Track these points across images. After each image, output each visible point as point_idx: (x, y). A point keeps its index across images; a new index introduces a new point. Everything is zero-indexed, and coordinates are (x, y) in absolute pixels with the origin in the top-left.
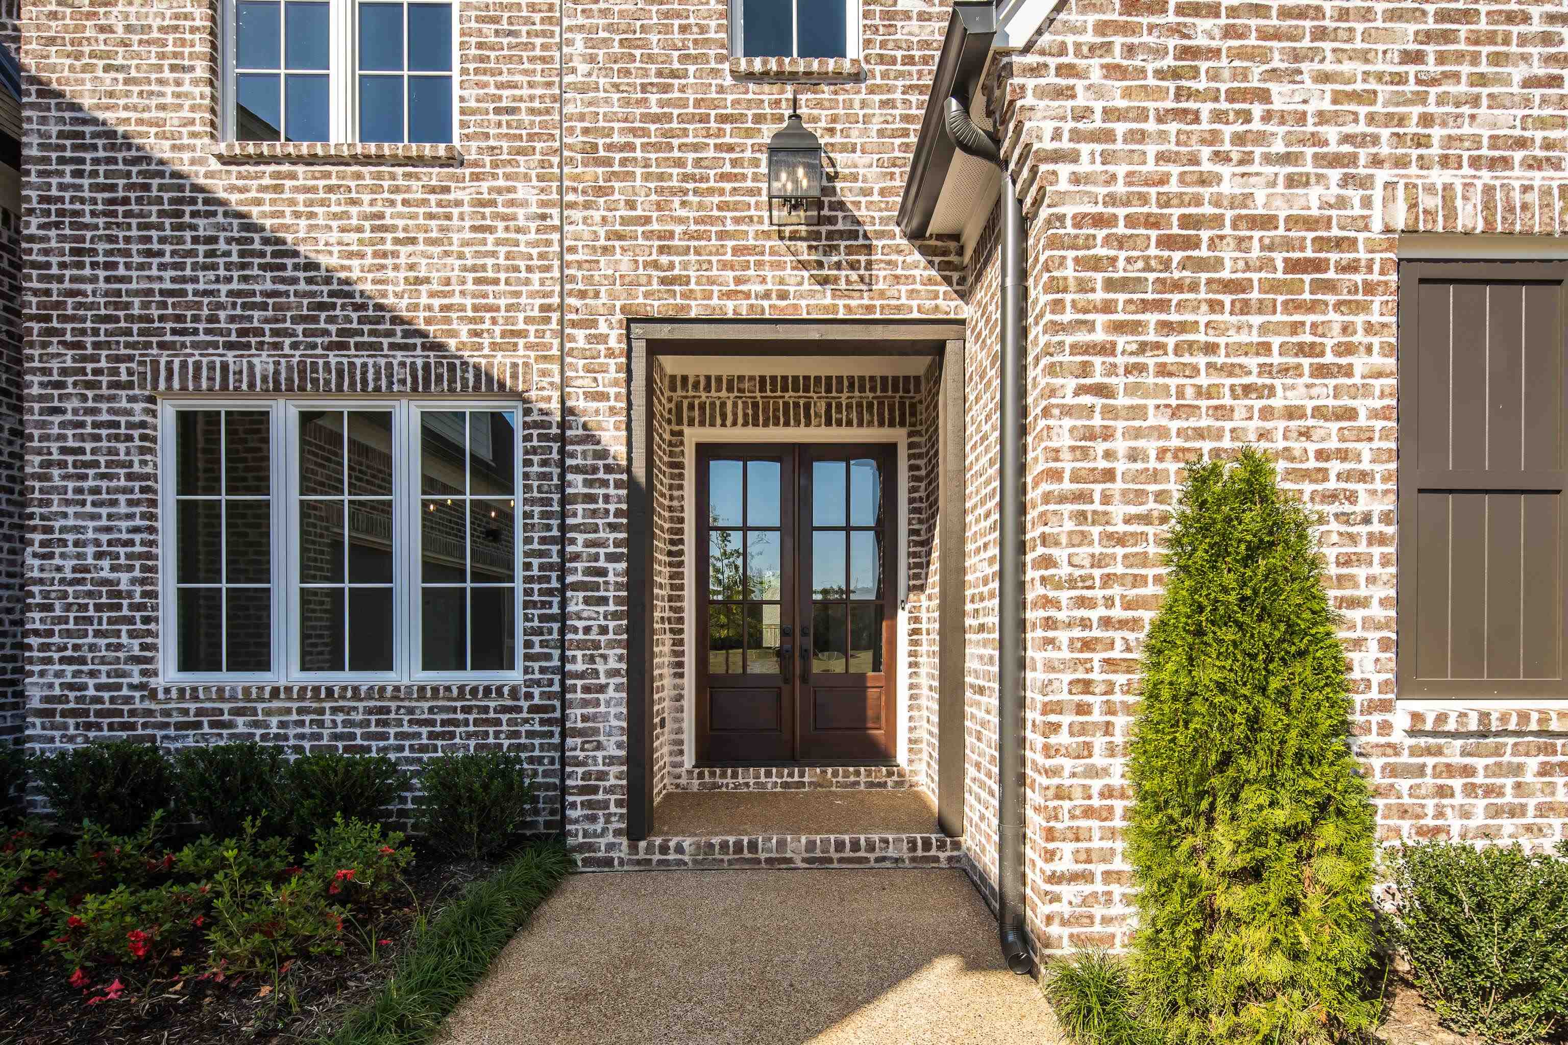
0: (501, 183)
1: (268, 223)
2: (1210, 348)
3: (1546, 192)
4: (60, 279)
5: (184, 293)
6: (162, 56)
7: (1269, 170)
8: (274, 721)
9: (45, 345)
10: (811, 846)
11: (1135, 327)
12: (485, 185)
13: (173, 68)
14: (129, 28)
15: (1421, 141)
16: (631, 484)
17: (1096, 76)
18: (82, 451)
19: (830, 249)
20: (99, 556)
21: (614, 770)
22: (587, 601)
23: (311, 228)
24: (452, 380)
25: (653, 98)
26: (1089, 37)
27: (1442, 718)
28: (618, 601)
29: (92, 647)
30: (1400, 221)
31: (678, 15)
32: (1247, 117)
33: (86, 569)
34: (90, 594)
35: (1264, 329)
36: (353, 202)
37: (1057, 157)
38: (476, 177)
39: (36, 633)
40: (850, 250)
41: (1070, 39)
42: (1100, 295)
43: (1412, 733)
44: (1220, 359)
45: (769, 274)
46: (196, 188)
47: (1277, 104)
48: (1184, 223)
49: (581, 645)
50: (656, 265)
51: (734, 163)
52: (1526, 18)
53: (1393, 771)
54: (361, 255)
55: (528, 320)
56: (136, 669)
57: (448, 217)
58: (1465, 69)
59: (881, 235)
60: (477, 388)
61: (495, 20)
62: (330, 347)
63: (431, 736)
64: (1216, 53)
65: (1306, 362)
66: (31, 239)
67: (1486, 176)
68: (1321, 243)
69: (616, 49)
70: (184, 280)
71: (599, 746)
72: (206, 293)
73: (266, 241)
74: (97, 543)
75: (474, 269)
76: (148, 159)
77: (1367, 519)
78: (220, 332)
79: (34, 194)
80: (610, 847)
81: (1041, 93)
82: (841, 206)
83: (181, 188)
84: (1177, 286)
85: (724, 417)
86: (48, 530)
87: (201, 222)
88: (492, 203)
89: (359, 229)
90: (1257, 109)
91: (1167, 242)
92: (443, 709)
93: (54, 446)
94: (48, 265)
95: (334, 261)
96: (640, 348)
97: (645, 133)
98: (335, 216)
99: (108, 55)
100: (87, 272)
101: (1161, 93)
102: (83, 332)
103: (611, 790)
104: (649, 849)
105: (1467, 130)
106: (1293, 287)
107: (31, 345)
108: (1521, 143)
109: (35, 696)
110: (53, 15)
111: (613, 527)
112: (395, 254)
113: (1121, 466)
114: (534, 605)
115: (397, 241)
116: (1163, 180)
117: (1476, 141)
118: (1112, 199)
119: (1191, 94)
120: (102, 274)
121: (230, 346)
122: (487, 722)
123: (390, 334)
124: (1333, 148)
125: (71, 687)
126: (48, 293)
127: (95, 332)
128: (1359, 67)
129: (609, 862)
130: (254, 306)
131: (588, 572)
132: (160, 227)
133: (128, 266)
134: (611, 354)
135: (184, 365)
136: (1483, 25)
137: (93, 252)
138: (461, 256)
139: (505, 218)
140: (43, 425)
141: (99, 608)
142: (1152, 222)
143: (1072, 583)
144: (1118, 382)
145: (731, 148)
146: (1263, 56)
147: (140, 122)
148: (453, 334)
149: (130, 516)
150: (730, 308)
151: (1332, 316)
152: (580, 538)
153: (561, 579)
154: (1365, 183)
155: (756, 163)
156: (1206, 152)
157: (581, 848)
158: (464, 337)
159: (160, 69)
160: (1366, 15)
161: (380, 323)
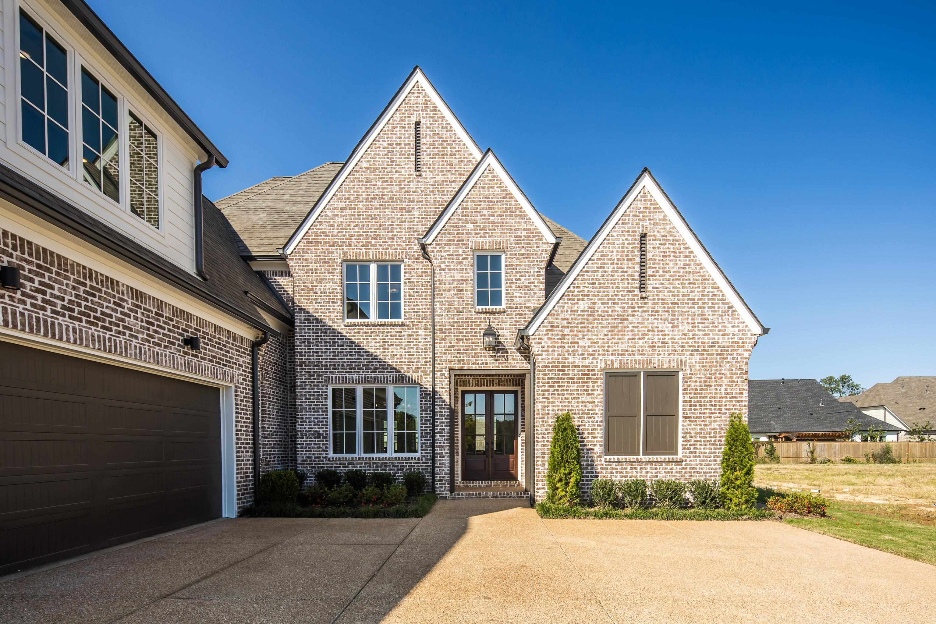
0: (415, 330)
1: (356, 341)
2: (567, 390)
3: (631, 360)
4: (305, 356)
5: (335, 359)
6: (330, 299)
7: (578, 357)
8: (359, 466)
9: (301, 372)
10: (493, 494)
11: (553, 386)
12: (411, 331)
13: (332, 302)
14: (321, 293)
15: (608, 351)
16: (450, 408)
17: (546, 340)
18: (310, 399)
19: (498, 353)
20: (315, 425)
21: (447, 476)
22: (440, 436)
23: (367, 342)
24: (403, 380)
25: (456, 317)
26: (545, 333)
27: (610, 459)
28: (448, 436)
29: (313, 448)
30: (603, 365)
31: (461, 298)
32: (574, 347)
33: (312, 428)
34: (313, 434)
35: (578, 386)
36: (378, 336)
37: (538, 355)
38: (408, 329)
39: (299, 444)
40: (502, 353)
41: (541, 333)
42: (546, 381)
43: (606, 462)
44: (569, 392)
45: (483, 358)
46: (338, 333)
47: (580, 344)
48: (562, 367)
49: (439, 446)
50: (456, 357)
51: (475, 333)
52: (628, 327)
53: (602, 469)
54: (380, 349)
55: (421, 365)
56: (324, 453)
57: (401, 339)
58: (616, 337)
59: (510, 349)
60: (409, 382)
61: (413, 289)
62: (372, 372)
63: (398, 470)
64: (569, 335)
65: (585, 393)
66: (298, 346)
67: (620, 357)
68: (588, 370)
69: (447, 306)
70: (335, 356)
71: (443, 470)
72: (341, 359)
73: (356, 346)
74: (314, 422)
75: (408, 352)
76: (326, 326)
77: (597, 422)
78: (345, 369)
79: (298, 335)
80: (446, 494)
81: (535, 343)
82: (500, 342)
83: (335, 333)
84: (561, 379)
85: (469, 384)
86: (302, 418)
87: (340, 341)
88: (412, 335)
89: (379, 343)
90: (576, 345)
91: (559, 371)
92: (400, 463)
93: (303, 397)
94: (302, 352)
95: (373, 351)
96: (452, 376)
97: (454, 326)
98: (373, 339)
99: (316, 299)
100: (311, 354)
101: (558, 343)
102: (310, 369)
103: (446, 481)
104: (455, 494)
105: (617, 348)
106: (583, 379)
107: (298, 372)
108: (627, 351)
109: (299, 460)
110: (302, 290)
111: (446, 419)
112: (388, 349)
113: (550, 412)
114: (423, 437)
115: (388, 345)
116: (558, 359)
117: (618, 351)
118: (549, 363)
119: (564, 343)
120: (315, 354)
121: (347, 372)
122: (412, 466)
123: (387, 369)
124: (591, 352)
125: (308, 457)
126: (302, 359)
127: (314, 369)
128: (596, 337)
129: (446, 497)
130: (353, 362)
131: (441, 429)
132: (330, 343)
133: (322, 352)
134: (446, 378)
135: (336, 377)
136: (620, 329)
137: (313, 349)
138: (405, 349)
139: (416, 339)
140: (301, 392)
141: (315, 438)
142: (556, 367)
143: (541, 434)
144: (550, 397)
145: (474, 329)
146: (577, 335)
147: (324, 316)
148: (403, 368)
149: (322, 415)
150: (474, 367)
151: (590, 384)
152: (439, 421)
154: (597, 359)
155: (480, 332)
156: (566, 354)
157: (439, 494)
158: (405, 369)
159: (329, 302)
160: (597, 327)
161: (384, 366)
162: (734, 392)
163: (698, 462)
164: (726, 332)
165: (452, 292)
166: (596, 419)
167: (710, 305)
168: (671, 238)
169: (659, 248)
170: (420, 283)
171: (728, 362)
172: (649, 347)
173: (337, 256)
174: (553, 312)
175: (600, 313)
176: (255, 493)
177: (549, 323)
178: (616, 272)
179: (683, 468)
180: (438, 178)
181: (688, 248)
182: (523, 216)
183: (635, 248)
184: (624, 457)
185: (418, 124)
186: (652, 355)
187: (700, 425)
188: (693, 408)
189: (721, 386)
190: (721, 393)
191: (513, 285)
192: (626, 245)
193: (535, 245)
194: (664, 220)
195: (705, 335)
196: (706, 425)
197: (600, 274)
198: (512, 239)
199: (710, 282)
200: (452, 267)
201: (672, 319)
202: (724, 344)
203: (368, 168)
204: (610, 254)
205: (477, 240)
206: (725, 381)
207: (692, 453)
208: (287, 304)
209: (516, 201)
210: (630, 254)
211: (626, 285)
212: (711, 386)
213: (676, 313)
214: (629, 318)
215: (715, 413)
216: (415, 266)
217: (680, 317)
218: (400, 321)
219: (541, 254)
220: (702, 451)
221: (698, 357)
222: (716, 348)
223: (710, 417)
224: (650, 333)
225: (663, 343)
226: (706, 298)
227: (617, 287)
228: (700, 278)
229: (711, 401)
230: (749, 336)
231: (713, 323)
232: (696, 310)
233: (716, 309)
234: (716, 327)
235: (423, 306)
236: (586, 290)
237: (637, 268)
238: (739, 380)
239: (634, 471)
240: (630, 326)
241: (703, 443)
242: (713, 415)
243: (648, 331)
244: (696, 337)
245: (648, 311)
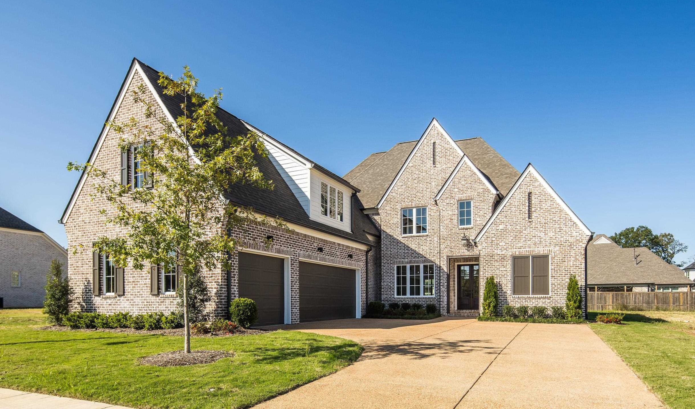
0: (432, 238)
1: (407, 244)
3: (525, 251)
4: (385, 252)
5: (398, 253)
6: (396, 226)
7: (499, 250)
8: (407, 301)
9: (384, 259)
11: (488, 264)
13: (397, 228)
14: (392, 224)
15: (513, 247)
16: (447, 274)
17: (484, 243)
18: (387, 271)
19: (469, 247)
21: (446, 306)
22: (443, 287)
23: (412, 245)
24: (427, 261)
25: (450, 232)
26: (484, 240)
28: (446, 287)
29: (388, 293)
30: (511, 254)
31: (452, 223)
32: (497, 246)
33: (388, 284)
34: (388, 287)
35: (499, 264)
36: (416, 241)
37: (481, 250)
38: (430, 237)
39: (383, 291)
42: (485, 261)
43: (513, 298)
44: (495, 266)
45: (462, 251)
46: (399, 241)
47: (500, 245)
48: (492, 255)
49: (442, 292)
50: (450, 250)
51: (458, 239)
53: (511, 301)
54: (417, 247)
55: (435, 254)
56: (393, 295)
57: (427, 242)
58: (517, 240)
60: (430, 262)
61: (432, 219)
62: (414, 258)
63: (425, 303)
64: (495, 241)
65: (503, 266)
66: (382, 248)
67: (519, 250)
68: (504, 256)
69: (446, 227)
70: (398, 251)
71: (444, 303)
72: (400, 253)
73: (407, 247)
74: (389, 281)
76: (394, 238)
78: (402, 257)
79: (382, 243)
80: (445, 314)
82: (470, 242)
84: (491, 260)
85: (460, 262)
86: (384, 280)
87: (400, 245)
88: (431, 240)
89: (417, 245)
91: (490, 257)
92: (426, 300)
93: (385, 270)
95: (414, 248)
96: (448, 259)
97: (449, 236)
98: (414, 243)
99: (390, 227)
100: (388, 251)
101: (490, 244)
102: (387, 258)
103: (445, 308)
104: (449, 314)
106: (502, 260)
108: (522, 246)
109: (382, 298)
110: (385, 223)
111: (445, 279)
112: (421, 247)
113: (486, 276)
114: (436, 288)
115: (421, 245)
116: (490, 252)
117: (518, 247)
118: (486, 254)
119: (493, 244)
121: (403, 259)
122: (431, 301)
124: (505, 248)
125: (386, 297)
126: (384, 254)
127: (389, 258)
128: (507, 241)
129: (445, 316)
130: (405, 254)
131: (443, 284)
132: (396, 246)
133: (392, 250)
134: (445, 260)
135: (398, 261)
136: (519, 236)
137: (389, 249)
138: (428, 247)
139: (433, 242)
140: (383, 268)
141: (389, 289)
142: (489, 255)
143: (483, 285)
144: (486, 269)
145: (458, 237)
146: (499, 241)
147: (393, 234)
149: (392, 278)
150: (458, 254)
151: (505, 262)
152: (442, 280)
153: (440, 284)
154: (508, 251)
155: (461, 239)
156: (494, 249)
157: (441, 313)
158: (428, 256)
159: (395, 228)
160: (508, 236)
161: (419, 255)
162: (577, 264)
163: (559, 298)
164: (573, 235)
165: (448, 221)
166: (508, 278)
167: (564, 223)
168: (544, 193)
169: (537, 198)
170: (435, 216)
171: (574, 250)
172: (533, 244)
173: (399, 207)
174: (487, 231)
175: (509, 230)
176: (366, 310)
177: (486, 236)
178: (517, 211)
179: (551, 301)
180: (443, 167)
181: (552, 197)
182: (481, 182)
183: (526, 199)
184: (521, 296)
185: (434, 143)
186: (535, 248)
187: (560, 280)
188: (556, 272)
189: (570, 261)
190: (570, 265)
191: (476, 215)
192: (521, 198)
193: (487, 196)
194: (540, 185)
195: (562, 237)
196: (563, 280)
197: (509, 212)
198: (476, 194)
199: (564, 212)
200: (448, 209)
201: (545, 231)
202: (572, 241)
203: (412, 166)
204: (514, 203)
205: (459, 196)
206: (573, 259)
207: (556, 294)
208: (378, 228)
209: (477, 176)
210: (523, 202)
211: (522, 216)
212: (565, 261)
213: (547, 228)
214: (524, 231)
215: (567, 274)
216: (433, 208)
217: (549, 230)
218: (426, 234)
219: (490, 200)
220: (561, 293)
221: (558, 248)
222: (568, 243)
223: (565, 276)
224: (534, 238)
225: (540, 242)
226: (562, 220)
227: (518, 218)
228: (559, 211)
229: (565, 269)
230: (585, 236)
231: (566, 231)
232: (557, 226)
233: (567, 224)
234: (567, 233)
235: (436, 226)
236: (503, 220)
237: (527, 208)
238: (580, 258)
239: (527, 302)
240: (524, 235)
241: (561, 289)
242: (566, 276)
243: (533, 237)
244: (557, 238)
245: (532, 228)
